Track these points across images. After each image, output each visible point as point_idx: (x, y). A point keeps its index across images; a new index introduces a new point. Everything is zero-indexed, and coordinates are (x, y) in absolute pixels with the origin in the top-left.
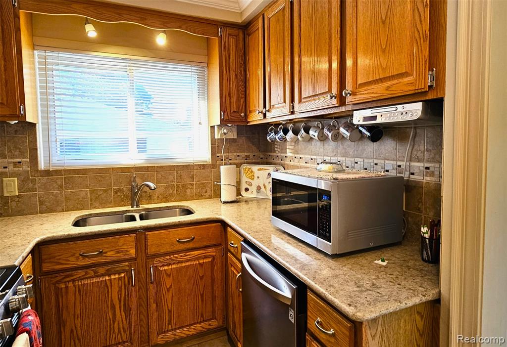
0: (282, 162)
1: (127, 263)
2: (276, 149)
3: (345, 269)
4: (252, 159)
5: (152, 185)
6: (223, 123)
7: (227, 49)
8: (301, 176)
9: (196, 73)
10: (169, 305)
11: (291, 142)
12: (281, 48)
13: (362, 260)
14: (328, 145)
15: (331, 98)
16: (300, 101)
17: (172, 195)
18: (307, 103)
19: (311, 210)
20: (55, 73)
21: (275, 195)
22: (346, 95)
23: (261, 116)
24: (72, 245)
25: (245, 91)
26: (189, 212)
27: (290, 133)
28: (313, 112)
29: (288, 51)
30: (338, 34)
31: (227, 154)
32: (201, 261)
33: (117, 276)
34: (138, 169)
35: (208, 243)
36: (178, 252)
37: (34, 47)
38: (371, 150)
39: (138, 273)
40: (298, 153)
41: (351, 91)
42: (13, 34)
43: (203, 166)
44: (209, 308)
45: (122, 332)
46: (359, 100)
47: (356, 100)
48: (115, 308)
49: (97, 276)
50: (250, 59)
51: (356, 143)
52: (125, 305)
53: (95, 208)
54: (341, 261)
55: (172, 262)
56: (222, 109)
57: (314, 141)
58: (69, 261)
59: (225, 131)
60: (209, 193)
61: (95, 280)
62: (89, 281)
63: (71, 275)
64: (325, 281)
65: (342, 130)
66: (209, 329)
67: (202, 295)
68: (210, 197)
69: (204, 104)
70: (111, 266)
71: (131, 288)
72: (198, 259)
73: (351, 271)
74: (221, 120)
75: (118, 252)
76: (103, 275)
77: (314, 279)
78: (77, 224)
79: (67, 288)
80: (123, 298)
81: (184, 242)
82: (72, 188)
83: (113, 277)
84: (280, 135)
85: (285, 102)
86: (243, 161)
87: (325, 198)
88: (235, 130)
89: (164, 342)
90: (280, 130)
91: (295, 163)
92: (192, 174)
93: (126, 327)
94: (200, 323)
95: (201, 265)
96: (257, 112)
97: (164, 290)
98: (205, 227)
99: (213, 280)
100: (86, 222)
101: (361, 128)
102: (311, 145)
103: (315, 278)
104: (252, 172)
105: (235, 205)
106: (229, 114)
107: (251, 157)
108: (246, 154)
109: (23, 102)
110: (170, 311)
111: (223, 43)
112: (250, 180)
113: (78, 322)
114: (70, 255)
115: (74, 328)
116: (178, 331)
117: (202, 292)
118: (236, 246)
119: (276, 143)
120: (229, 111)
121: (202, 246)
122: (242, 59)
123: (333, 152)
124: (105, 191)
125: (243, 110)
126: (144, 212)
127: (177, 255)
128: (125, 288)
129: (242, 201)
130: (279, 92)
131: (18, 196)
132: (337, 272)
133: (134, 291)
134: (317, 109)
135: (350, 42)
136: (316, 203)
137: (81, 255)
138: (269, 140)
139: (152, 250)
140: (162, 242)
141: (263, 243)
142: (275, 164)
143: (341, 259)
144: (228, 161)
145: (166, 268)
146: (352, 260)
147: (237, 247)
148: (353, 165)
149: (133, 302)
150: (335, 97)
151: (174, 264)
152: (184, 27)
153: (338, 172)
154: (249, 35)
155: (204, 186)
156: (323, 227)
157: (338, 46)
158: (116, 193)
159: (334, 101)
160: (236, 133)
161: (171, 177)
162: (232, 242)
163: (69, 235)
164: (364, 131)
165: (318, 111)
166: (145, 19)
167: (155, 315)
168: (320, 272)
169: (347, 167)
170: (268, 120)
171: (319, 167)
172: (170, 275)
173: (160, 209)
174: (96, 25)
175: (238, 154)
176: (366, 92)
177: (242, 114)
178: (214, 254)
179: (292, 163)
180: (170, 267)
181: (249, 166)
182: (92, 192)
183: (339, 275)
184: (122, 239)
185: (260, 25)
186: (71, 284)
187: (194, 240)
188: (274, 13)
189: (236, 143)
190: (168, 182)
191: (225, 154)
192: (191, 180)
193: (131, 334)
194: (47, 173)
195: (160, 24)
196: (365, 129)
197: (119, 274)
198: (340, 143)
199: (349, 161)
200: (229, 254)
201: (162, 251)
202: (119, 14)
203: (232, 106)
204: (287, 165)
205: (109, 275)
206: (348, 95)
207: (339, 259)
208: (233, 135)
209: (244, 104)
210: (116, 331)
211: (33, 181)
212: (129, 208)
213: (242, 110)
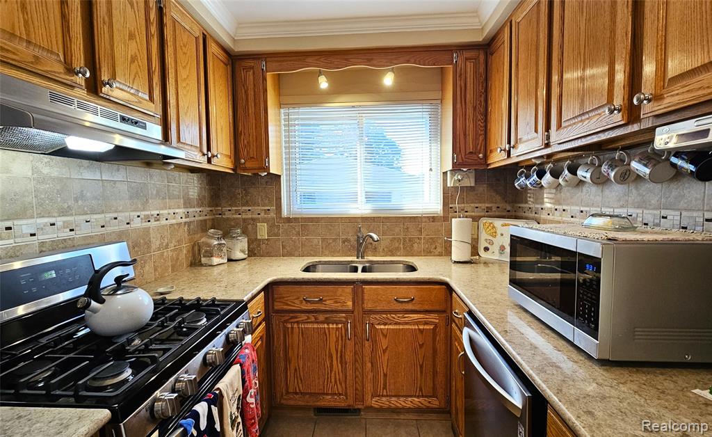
0: (536, 215)
1: (344, 315)
2: (529, 199)
3: (623, 388)
4: (495, 211)
5: (375, 237)
6: (456, 167)
7: (463, 77)
8: (553, 232)
9: (428, 113)
10: (385, 369)
11: (550, 188)
12: (534, 58)
13: (665, 381)
14: (611, 191)
15: (611, 112)
16: (559, 126)
17: (398, 249)
18: (570, 128)
19: (566, 285)
20: (297, 128)
21: (514, 259)
22: (640, 101)
23: (504, 155)
24: (297, 288)
25: (486, 127)
26: (412, 269)
27: (548, 176)
28: (580, 140)
29: (542, 60)
30: (627, 8)
31: (463, 205)
32: (421, 327)
33: (335, 326)
34: (365, 219)
35: (429, 308)
36: (396, 312)
37: (280, 105)
38: (698, 196)
39: (354, 327)
40: (560, 204)
41: (651, 94)
42: (262, 94)
43: (433, 219)
44: (430, 383)
45: (338, 382)
46: (669, 107)
47: (662, 107)
48: (332, 358)
49: (317, 323)
50: (493, 84)
51: (665, 185)
52: (341, 355)
53: (325, 255)
54: (618, 372)
55: (389, 322)
56: (455, 150)
57: (587, 185)
58: (294, 303)
59: (459, 177)
60: (439, 250)
61: (315, 326)
62: (310, 326)
63: (296, 318)
64: (578, 400)
65: (635, 165)
66: (428, 407)
67: (421, 367)
68: (440, 255)
69: (436, 147)
70: (330, 315)
71: (347, 340)
72: (418, 323)
73: (637, 397)
74: (454, 164)
75: (336, 302)
76: (323, 322)
77: (559, 392)
78: (307, 269)
79: (292, 328)
80: (339, 350)
81: (402, 302)
82: (307, 235)
83: (331, 326)
84: (532, 179)
85: (536, 131)
86: (482, 214)
87: (589, 268)
88: (472, 175)
89: (378, 407)
90: (533, 173)
91: (557, 216)
92: (420, 226)
93: (341, 380)
94: (418, 397)
95: (421, 331)
96: (499, 150)
97: (380, 352)
98: (427, 288)
99: (435, 351)
100: (315, 268)
101: (674, 160)
102: (582, 192)
103: (561, 391)
104: (494, 227)
105: (468, 266)
106: (463, 156)
107: (494, 209)
108: (487, 205)
109: (268, 155)
110: (385, 375)
111: (458, 70)
112: (491, 238)
113: (301, 363)
114: (295, 297)
115: (297, 368)
116: (393, 399)
117: (421, 363)
118: (460, 316)
119: (529, 191)
120: (463, 152)
121: (422, 309)
122: (482, 86)
123: (619, 200)
124: (334, 240)
125: (482, 150)
126: (367, 265)
127: (394, 316)
128: (342, 340)
129: (480, 263)
130: (528, 118)
131: (267, 240)
132: (607, 390)
133: (350, 344)
134: (585, 134)
135: (651, 12)
136: (573, 275)
137: (304, 299)
138: (517, 187)
139: (368, 306)
140: (379, 298)
141: (490, 320)
142: (526, 218)
143: (618, 371)
144: (464, 213)
145: (382, 327)
146: (641, 377)
147: (461, 318)
148: (657, 221)
149: (349, 356)
150: (619, 111)
151: (391, 324)
152: (413, 60)
153: (622, 229)
154: (492, 55)
155: (433, 241)
156: (585, 313)
157: (627, 26)
158: (344, 242)
159: (618, 118)
160: (474, 180)
161: (397, 230)
162: (457, 311)
163: (294, 279)
164: (679, 162)
165: (589, 138)
166: (372, 59)
167: (370, 376)
168: (571, 383)
169: (646, 224)
170: (513, 160)
171: (586, 222)
172: (386, 336)
173: (384, 262)
174: (327, 75)
175: (477, 205)
176: (687, 89)
177: (481, 155)
178: (437, 321)
179: (551, 217)
180: (387, 327)
181: (490, 220)
182: (323, 240)
183: (610, 397)
184: (340, 289)
185: (506, 36)
186: (295, 326)
187: (414, 302)
188: (525, 13)
189: (476, 192)
190: (394, 235)
191: (460, 205)
192: (418, 233)
193: (346, 388)
194: (288, 220)
195: (387, 62)
196: (683, 159)
197: (337, 324)
198: (632, 187)
199: (649, 215)
200: (453, 325)
201: (378, 308)
202: (346, 60)
203: (467, 146)
204: (544, 220)
205: (328, 324)
206: (645, 102)
207: (614, 368)
208: (469, 182)
209: (484, 143)
210: (333, 380)
211: (278, 227)
212: (354, 259)
213: (480, 150)
